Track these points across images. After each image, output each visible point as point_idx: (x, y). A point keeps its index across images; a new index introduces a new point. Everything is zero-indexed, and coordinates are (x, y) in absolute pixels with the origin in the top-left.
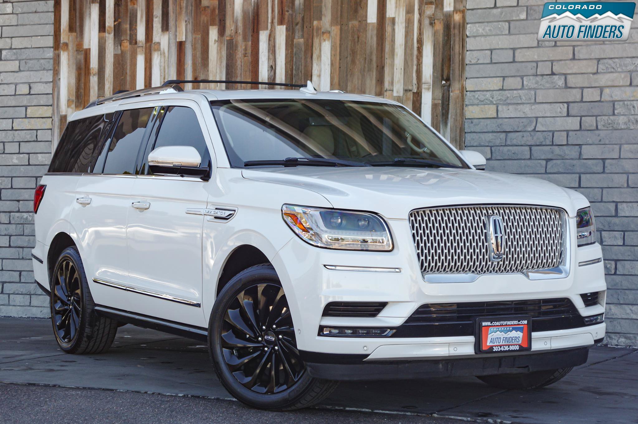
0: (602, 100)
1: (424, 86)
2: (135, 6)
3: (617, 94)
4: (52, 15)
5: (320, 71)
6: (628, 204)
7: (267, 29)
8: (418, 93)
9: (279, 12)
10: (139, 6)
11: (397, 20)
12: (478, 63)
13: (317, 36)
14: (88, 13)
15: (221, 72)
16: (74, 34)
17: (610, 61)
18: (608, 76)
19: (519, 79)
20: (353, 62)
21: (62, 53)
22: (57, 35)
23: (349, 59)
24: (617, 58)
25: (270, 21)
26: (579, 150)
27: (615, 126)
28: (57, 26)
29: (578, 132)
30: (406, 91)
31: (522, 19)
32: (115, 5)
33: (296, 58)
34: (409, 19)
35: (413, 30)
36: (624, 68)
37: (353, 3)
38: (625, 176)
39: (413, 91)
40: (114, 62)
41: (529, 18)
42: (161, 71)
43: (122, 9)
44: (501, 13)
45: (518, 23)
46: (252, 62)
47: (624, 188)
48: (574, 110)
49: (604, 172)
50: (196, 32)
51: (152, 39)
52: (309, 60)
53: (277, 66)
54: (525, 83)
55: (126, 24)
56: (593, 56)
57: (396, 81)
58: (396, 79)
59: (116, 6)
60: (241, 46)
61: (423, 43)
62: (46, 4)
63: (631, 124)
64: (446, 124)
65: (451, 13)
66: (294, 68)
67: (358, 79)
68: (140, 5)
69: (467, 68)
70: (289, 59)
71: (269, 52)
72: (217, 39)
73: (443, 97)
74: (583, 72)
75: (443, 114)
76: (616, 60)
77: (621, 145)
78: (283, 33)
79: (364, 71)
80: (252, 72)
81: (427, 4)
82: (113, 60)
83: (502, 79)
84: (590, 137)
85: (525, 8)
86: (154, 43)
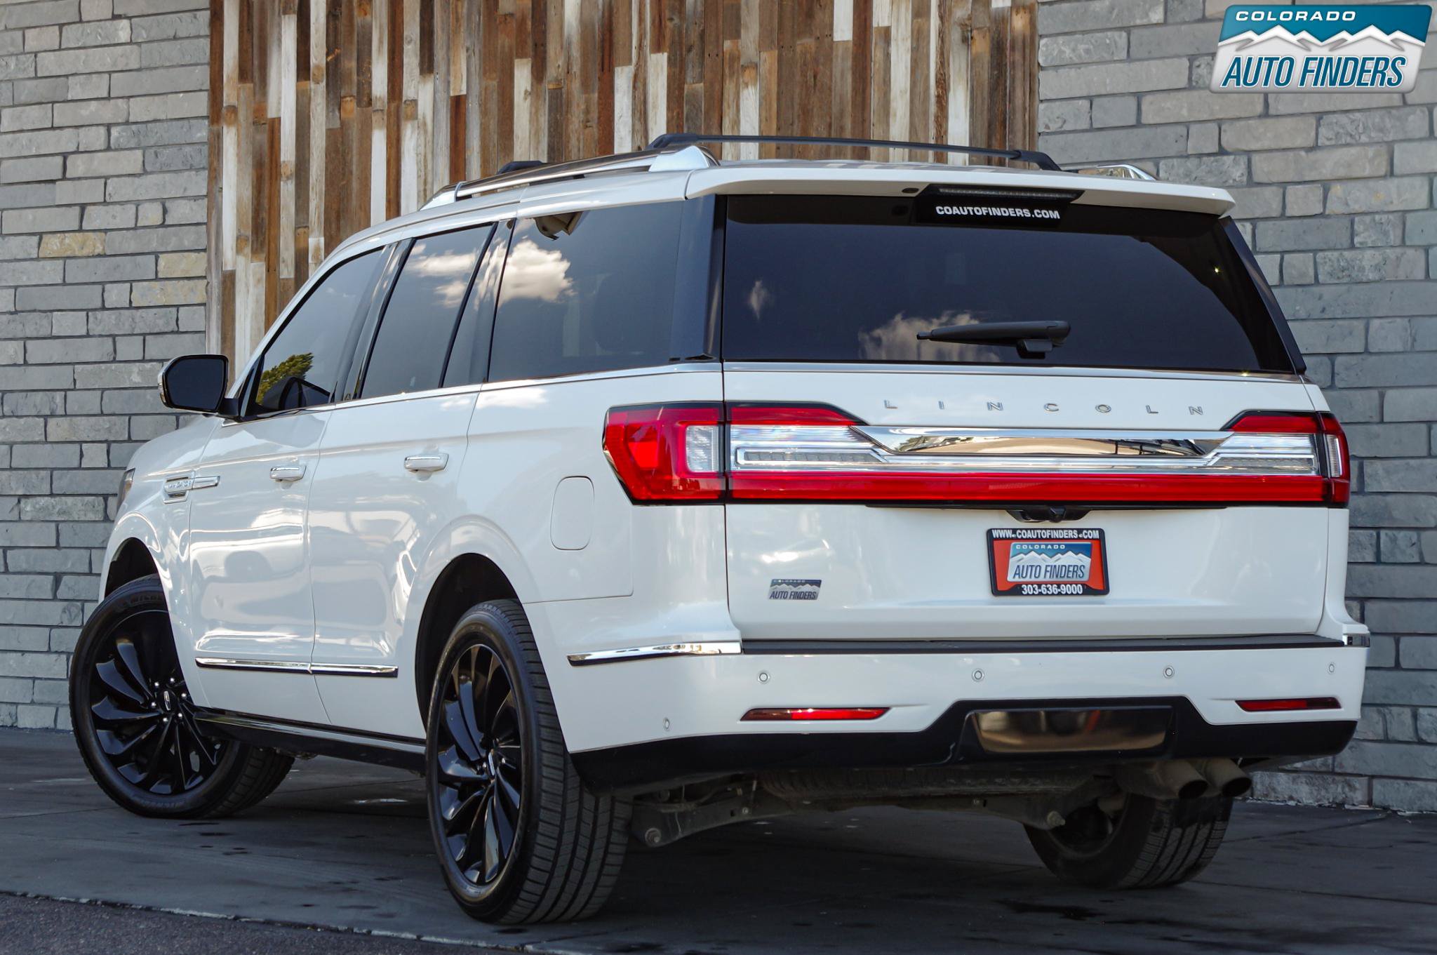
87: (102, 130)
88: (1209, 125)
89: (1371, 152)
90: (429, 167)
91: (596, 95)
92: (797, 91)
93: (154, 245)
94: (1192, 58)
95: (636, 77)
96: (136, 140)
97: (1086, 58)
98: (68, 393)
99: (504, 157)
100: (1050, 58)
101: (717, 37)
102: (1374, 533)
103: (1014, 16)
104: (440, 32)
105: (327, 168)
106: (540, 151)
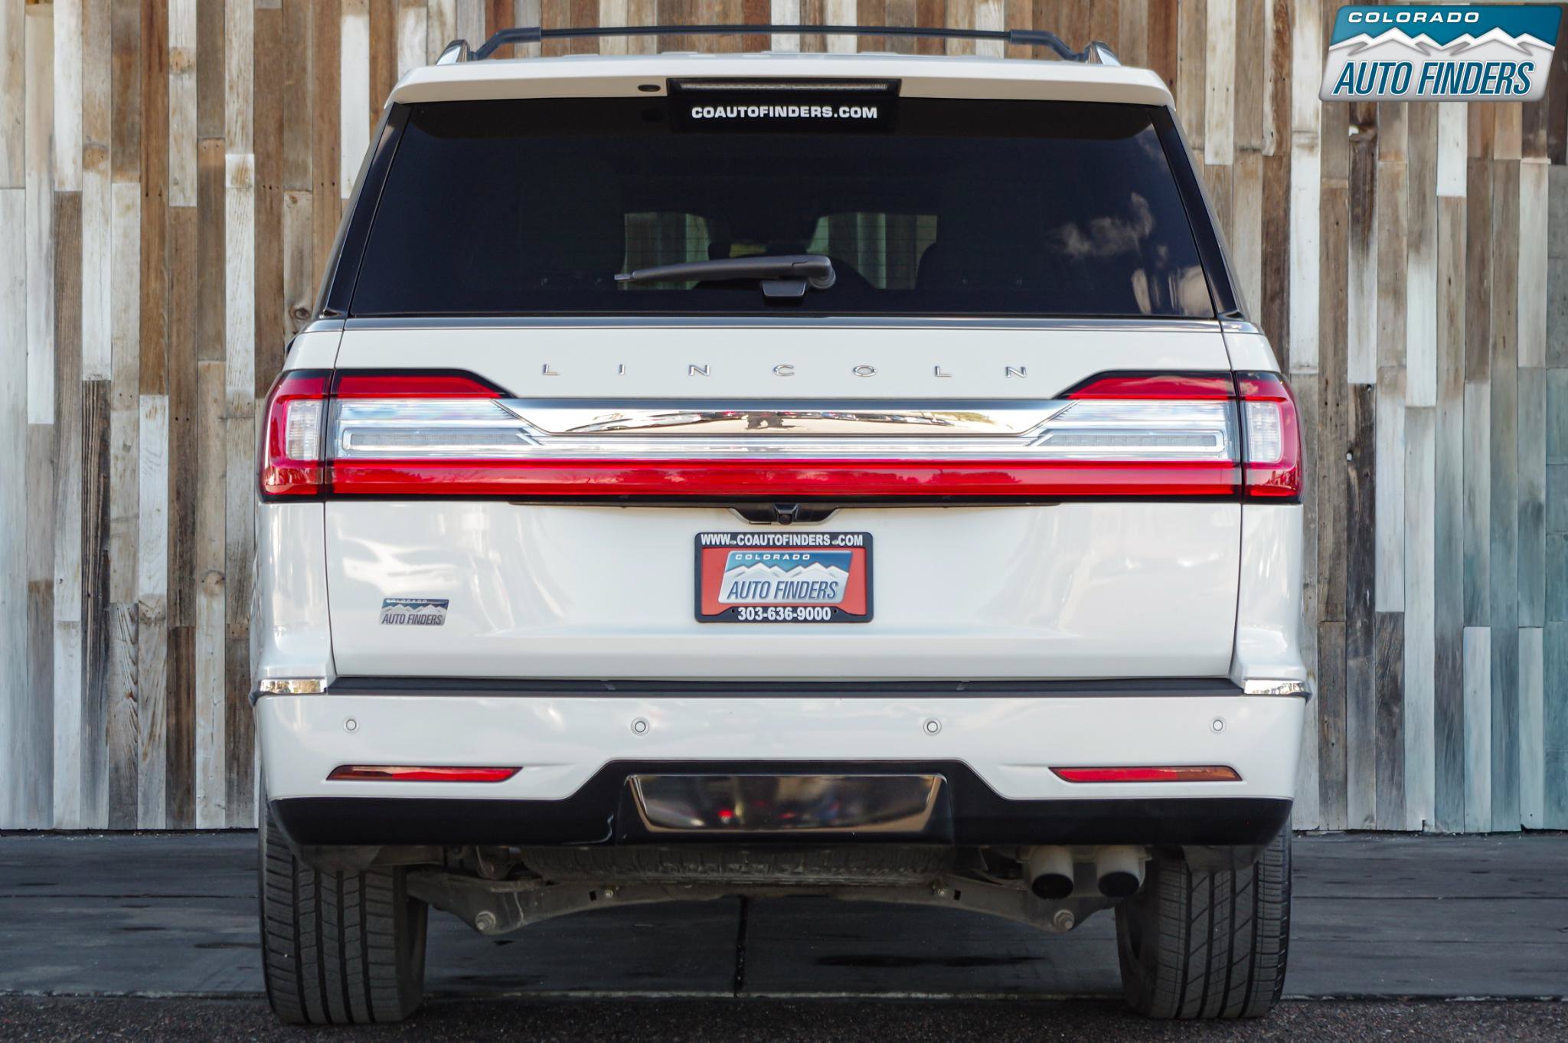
1: (1296, 139)
8: (1281, 159)
30: (1242, 151)
39: (1264, 152)
57: (1214, 121)
58: (1212, 118)
64: (1364, 244)
73: (1354, 170)
75: (1355, 219)
82: (251, 28)
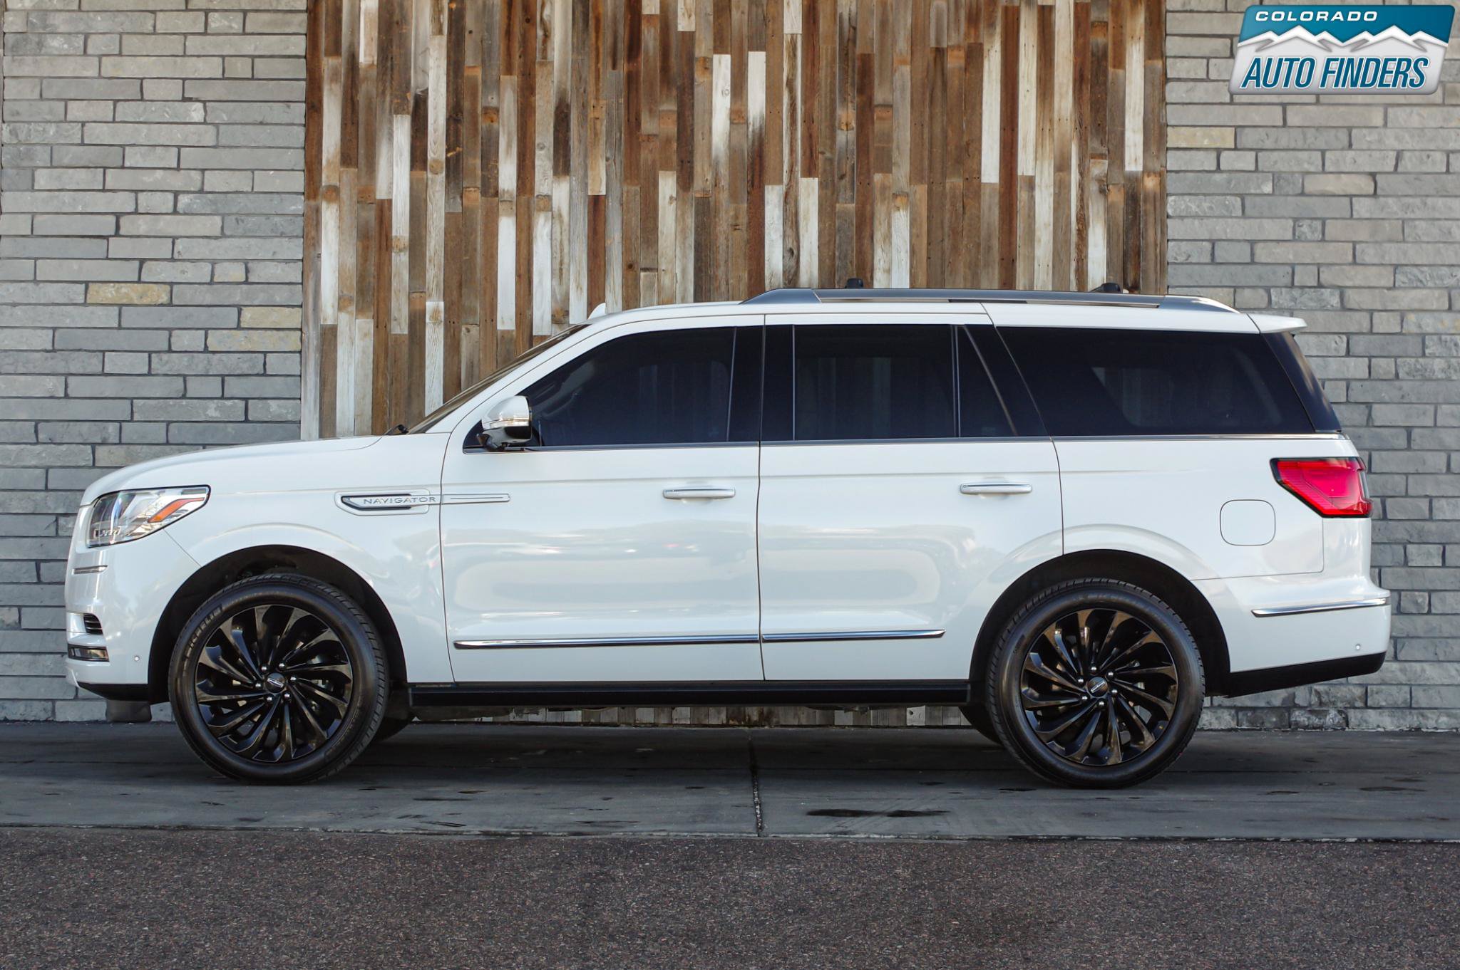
0: (1404, 332)
2: (495, 125)
3: (1429, 324)
4: (301, 132)
5: (890, 263)
6: (1450, 500)
7: (781, 182)
9: (804, 154)
10: (503, 126)
11: (1037, 181)
12: (1189, 261)
13: (883, 200)
14: (386, 131)
15: (684, 256)
16: (353, 170)
17: (1415, 270)
18: (1414, 293)
19: (1262, 292)
20: (955, 248)
21: (324, 205)
22: (312, 167)
23: (947, 244)
24: (1426, 265)
25: (786, 167)
26: (1367, 412)
27: (1427, 374)
28: (314, 152)
29: (1367, 383)
31: (1266, 192)
32: (448, 120)
33: (840, 237)
34: (1060, 181)
35: (1069, 201)
36: (1437, 282)
37: (953, 147)
38: (1444, 456)
40: (446, 229)
41: (1277, 192)
42: (554, 248)
43: (464, 130)
44: (1229, 182)
45: (1258, 199)
46: (748, 242)
47: (1442, 474)
48: (1360, 345)
49: (1409, 448)
50: (629, 181)
51: (532, 189)
52: (866, 242)
53: (801, 249)
54: (1273, 298)
55: (475, 158)
56: (1387, 260)
59: (451, 121)
60: (728, 213)
61: (1089, 223)
62: (288, 110)
63: (1452, 371)
65: (1140, 175)
66: (837, 254)
67: (965, 279)
68: (506, 123)
69: (1170, 269)
70: (827, 239)
71: (784, 223)
72: (674, 195)
74: (1372, 285)
76: (1425, 269)
77: (1436, 406)
78: (813, 189)
79: (977, 266)
80: (750, 259)
81: (1093, 157)
83: (1232, 290)
84: (1386, 391)
85: (1270, 175)
86: (538, 196)
87: (171, 197)
88: (1311, 267)
89: (1437, 293)
90: (566, 250)
91: (746, 205)
92: (947, 216)
93: (237, 299)
94: (1296, 220)
95: (787, 195)
96: (214, 207)
97: (1209, 213)
98: (123, 424)
99: (648, 248)
100: (1178, 211)
101: (869, 171)
102: (1441, 547)
103: (1146, 179)
104: (576, 143)
105: (446, 245)
106: (687, 245)
